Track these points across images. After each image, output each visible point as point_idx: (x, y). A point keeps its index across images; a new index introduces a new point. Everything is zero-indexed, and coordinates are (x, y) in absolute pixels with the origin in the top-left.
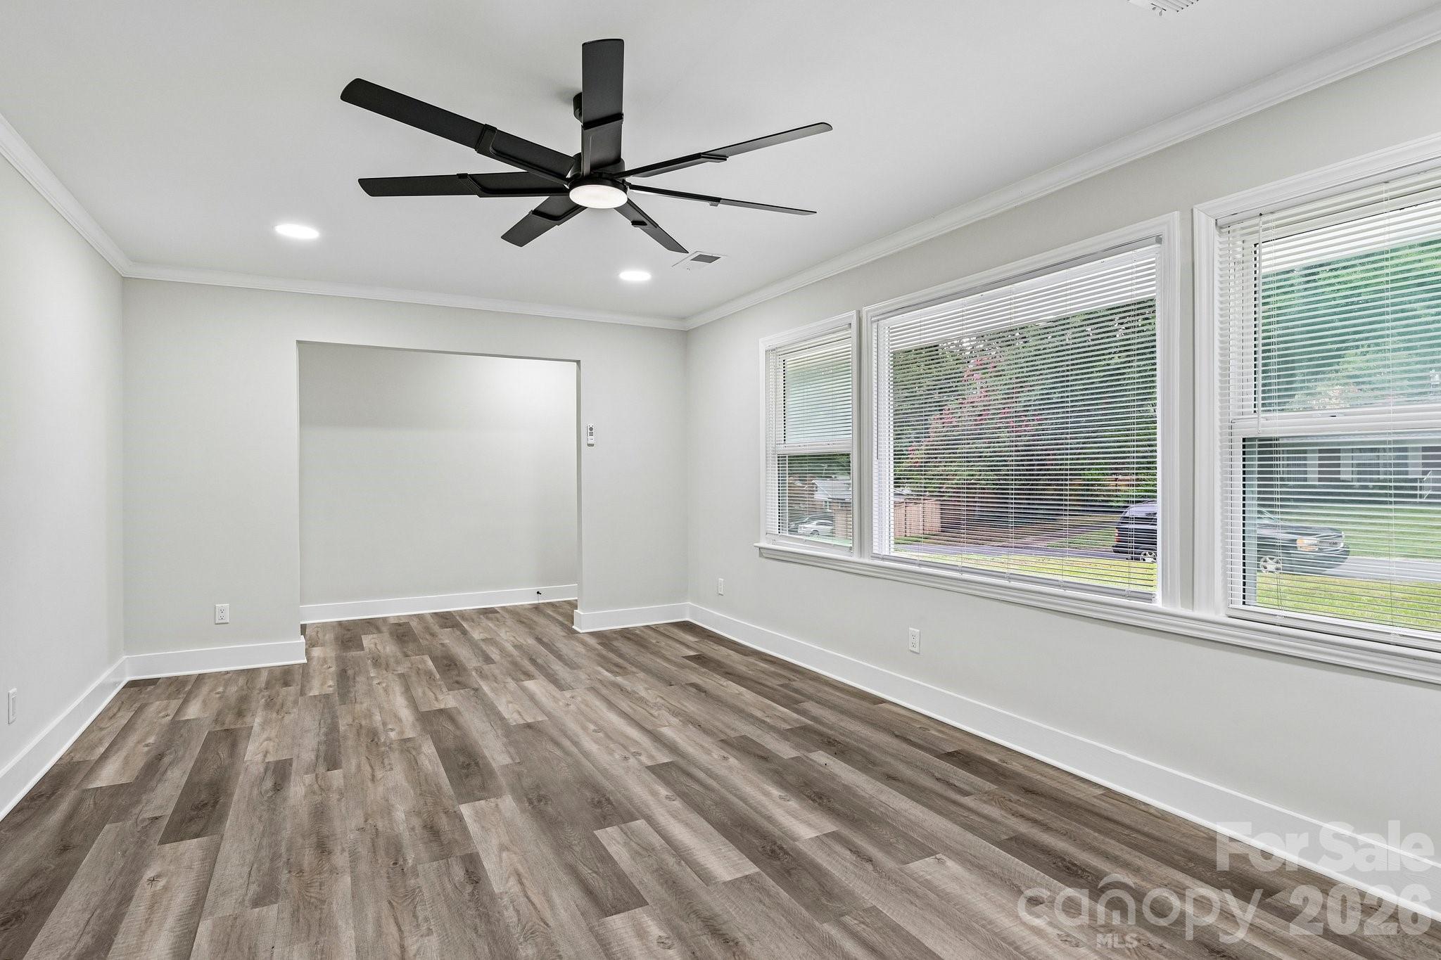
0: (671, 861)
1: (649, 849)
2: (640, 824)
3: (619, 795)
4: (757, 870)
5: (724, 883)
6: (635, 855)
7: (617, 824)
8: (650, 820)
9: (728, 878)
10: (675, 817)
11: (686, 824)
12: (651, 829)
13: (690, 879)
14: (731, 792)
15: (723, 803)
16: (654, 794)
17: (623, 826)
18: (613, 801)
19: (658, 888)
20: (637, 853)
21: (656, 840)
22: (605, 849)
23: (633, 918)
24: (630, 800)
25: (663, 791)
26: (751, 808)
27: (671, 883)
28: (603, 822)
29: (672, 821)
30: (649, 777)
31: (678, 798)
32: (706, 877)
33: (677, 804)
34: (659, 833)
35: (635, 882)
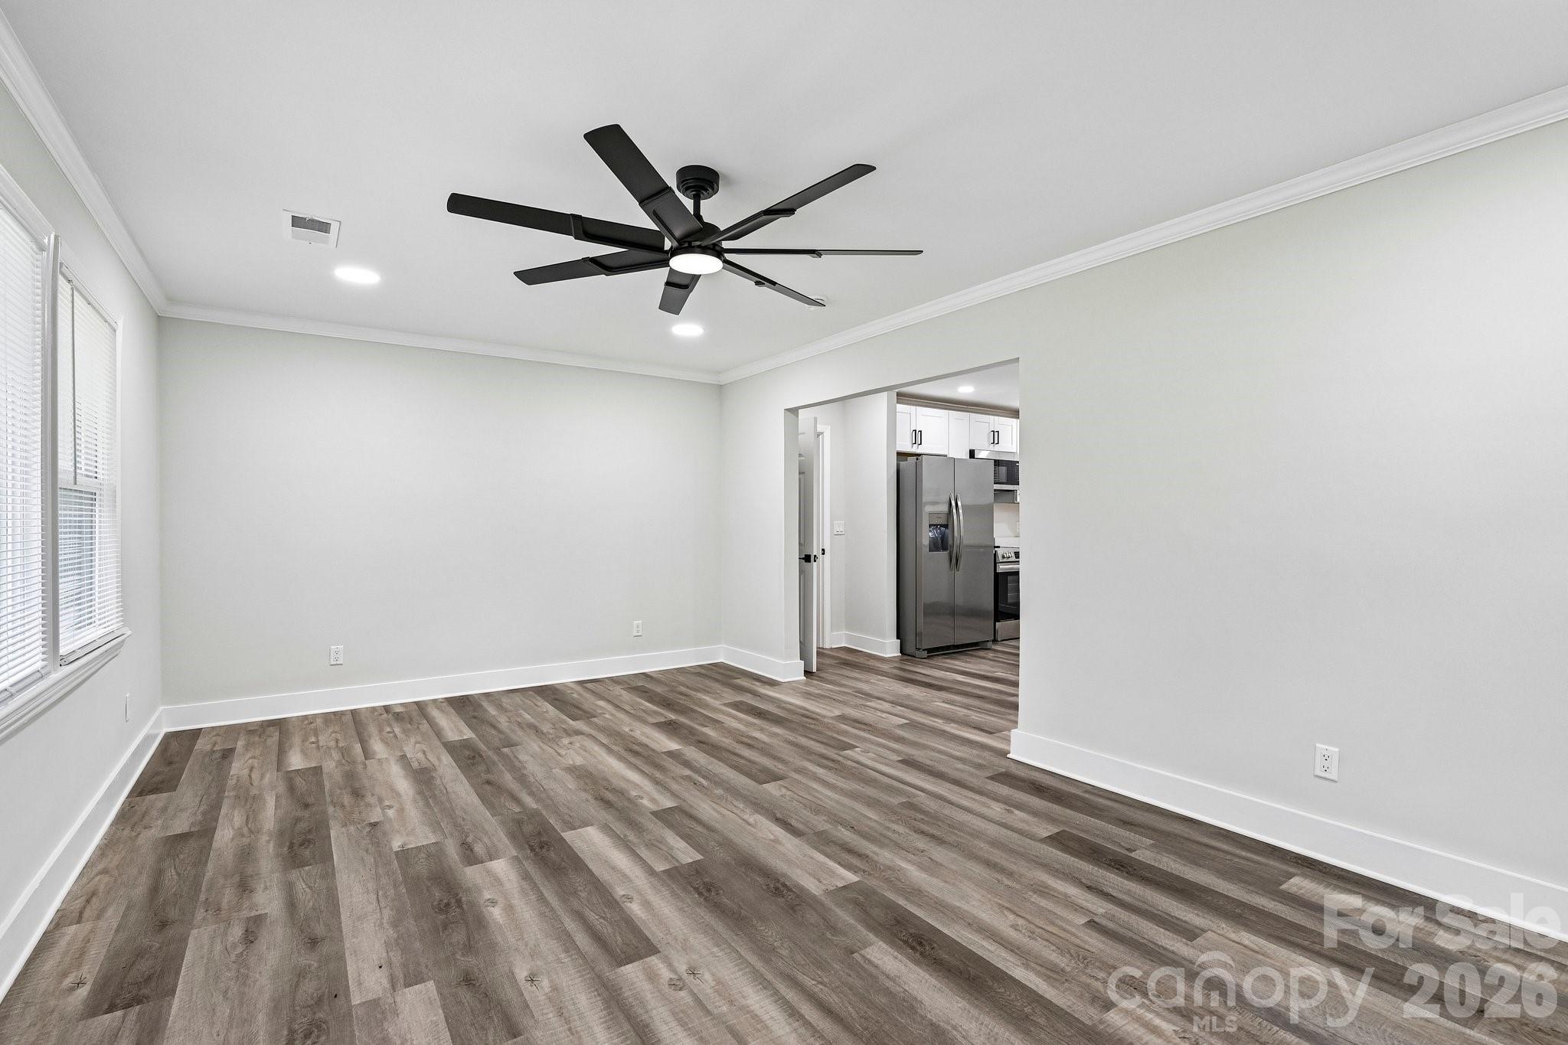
0: (632, 837)
1: (650, 845)
2: (660, 867)
3: (689, 901)
4: (562, 834)
5: (592, 825)
6: (662, 841)
7: (683, 866)
8: (651, 872)
9: (589, 829)
10: (625, 875)
11: (614, 868)
12: (650, 863)
13: (619, 827)
14: (552, 910)
15: (566, 894)
16: (646, 904)
17: (677, 865)
18: (693, 892)
19: (643, 821)
20: (661, 842)
21: (644, 853)
22: (689, 844)
23: (659, 806)
24: (673, 894)
25: (635, 908)
26: (538, 890)
27: (633, 825)
28: (697, 869)
29: (627, 871)
30: (655, 933)
31: (618, 898)
32: (606, 829)
33: (620, 891)
34: (641, 859)
35: (659, 823)
